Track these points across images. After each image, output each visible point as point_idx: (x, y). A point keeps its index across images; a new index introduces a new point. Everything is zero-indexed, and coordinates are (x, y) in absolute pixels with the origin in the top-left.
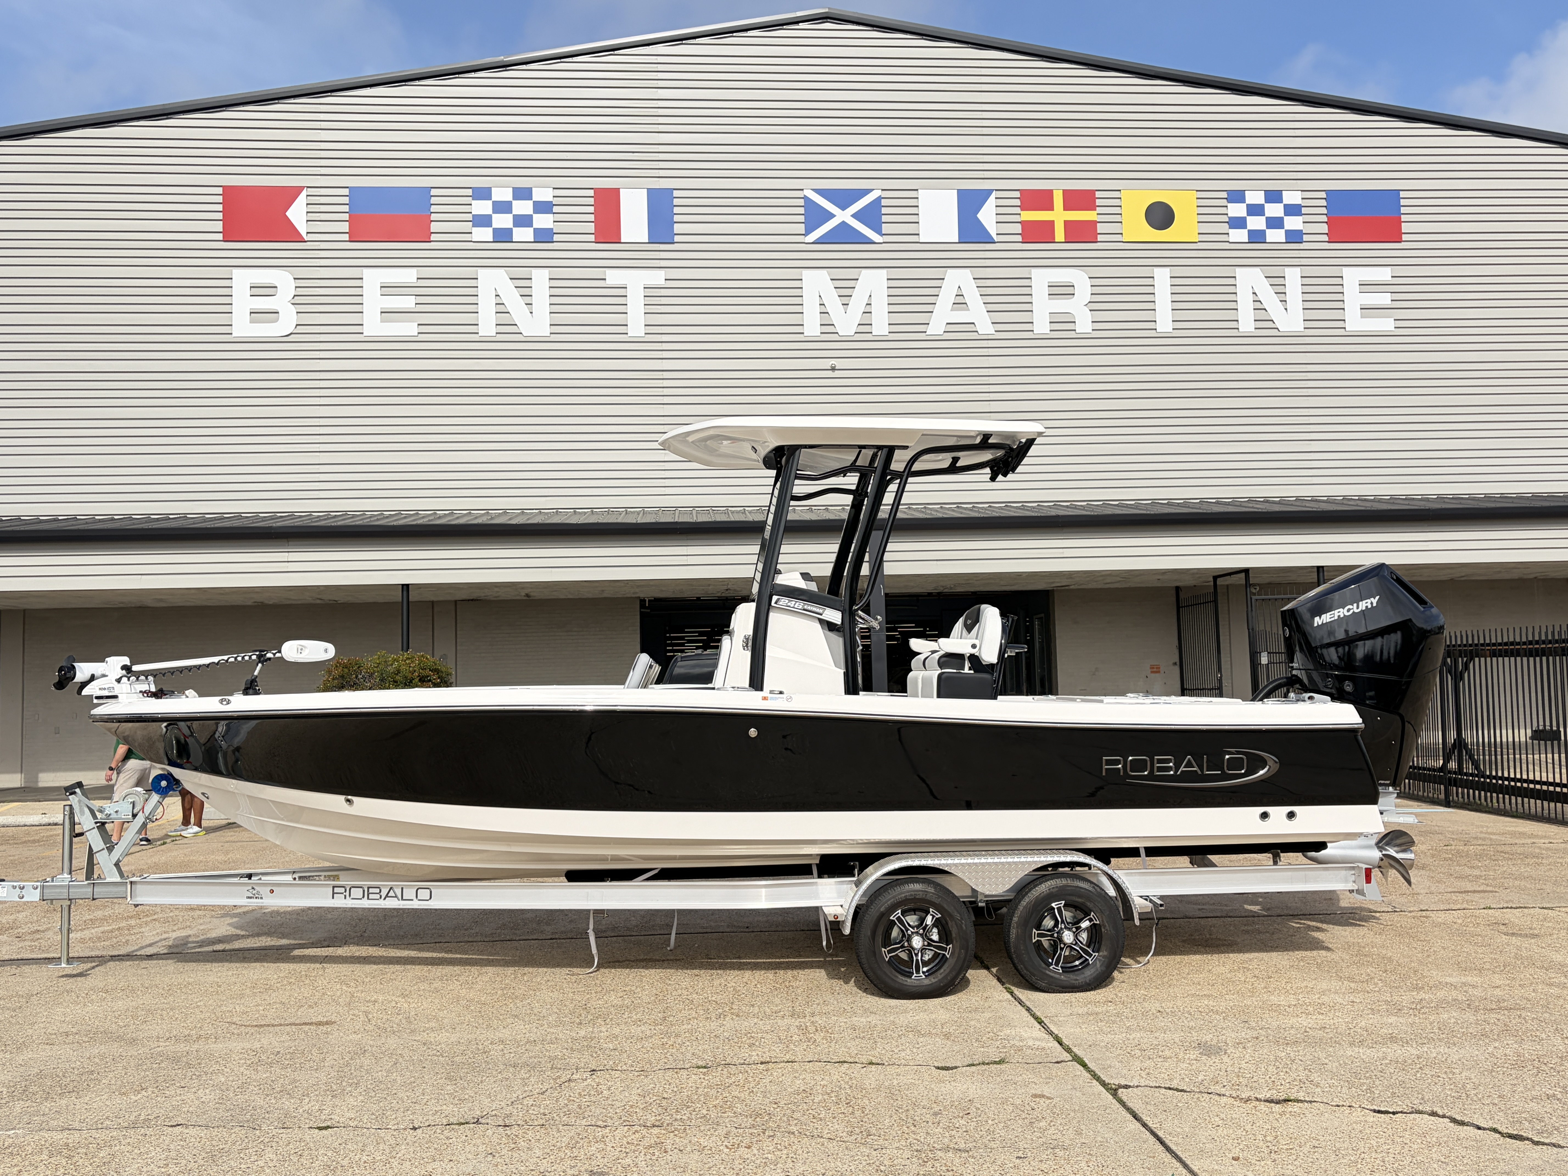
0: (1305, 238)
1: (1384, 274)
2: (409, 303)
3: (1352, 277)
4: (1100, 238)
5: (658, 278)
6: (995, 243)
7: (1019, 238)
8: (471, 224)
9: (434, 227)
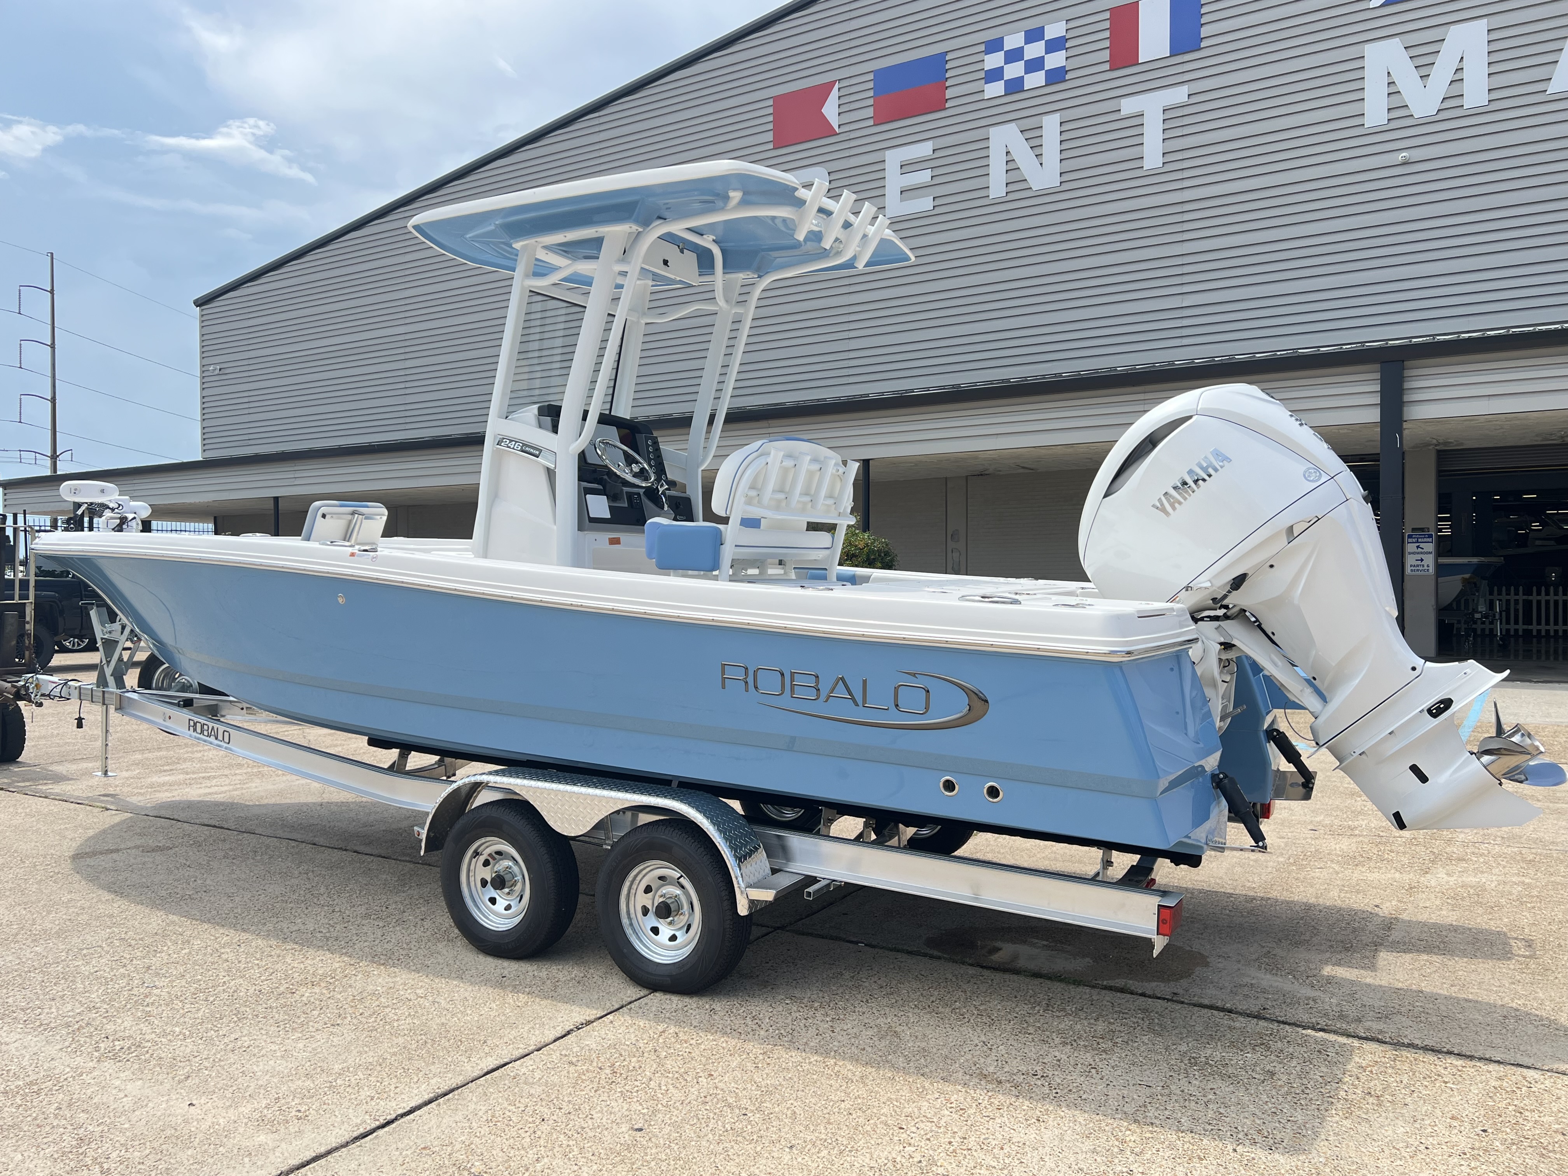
2: (925, 177)
5: (1179, 95)
8: (983, 81)
9: (949, 94)
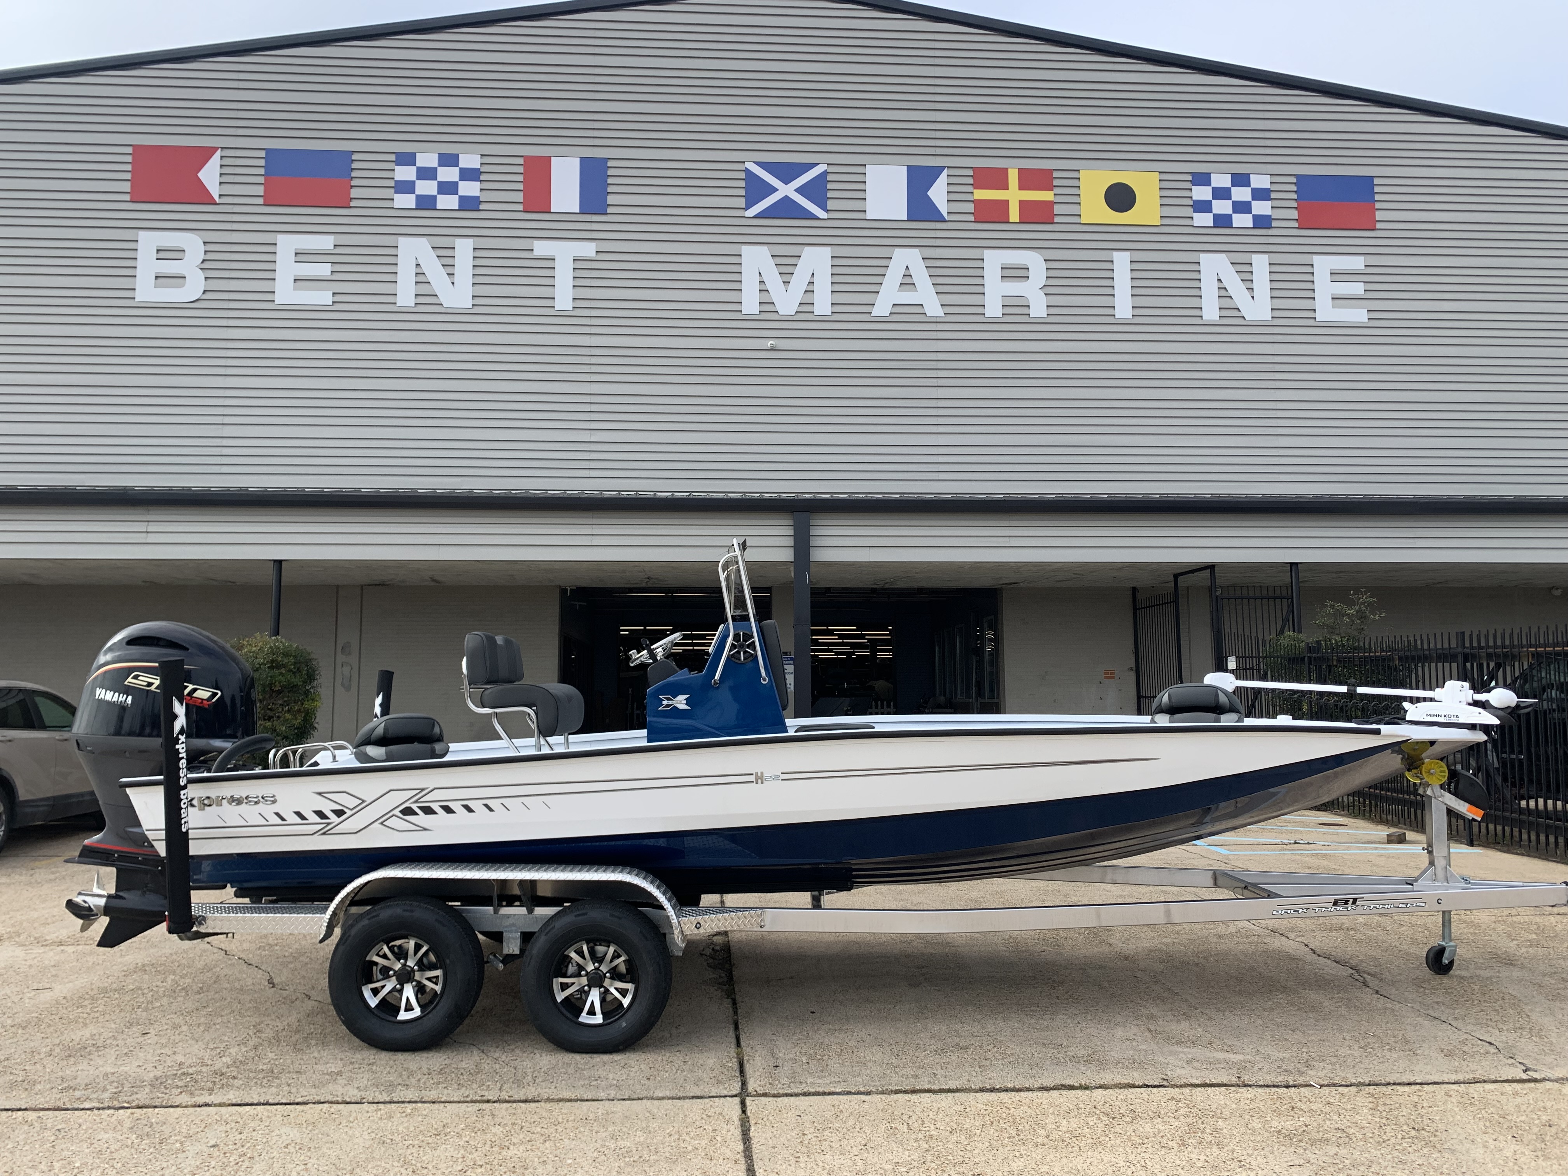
0: (1274, 224)
1: (1357, 263)
2: (325, 270)
3: (1323, 265)
4: (1056, 220)
5: (588, 250)
6: (946, 221)
7: (972, 218)
8: (393, 190)
9: (354, 193)
